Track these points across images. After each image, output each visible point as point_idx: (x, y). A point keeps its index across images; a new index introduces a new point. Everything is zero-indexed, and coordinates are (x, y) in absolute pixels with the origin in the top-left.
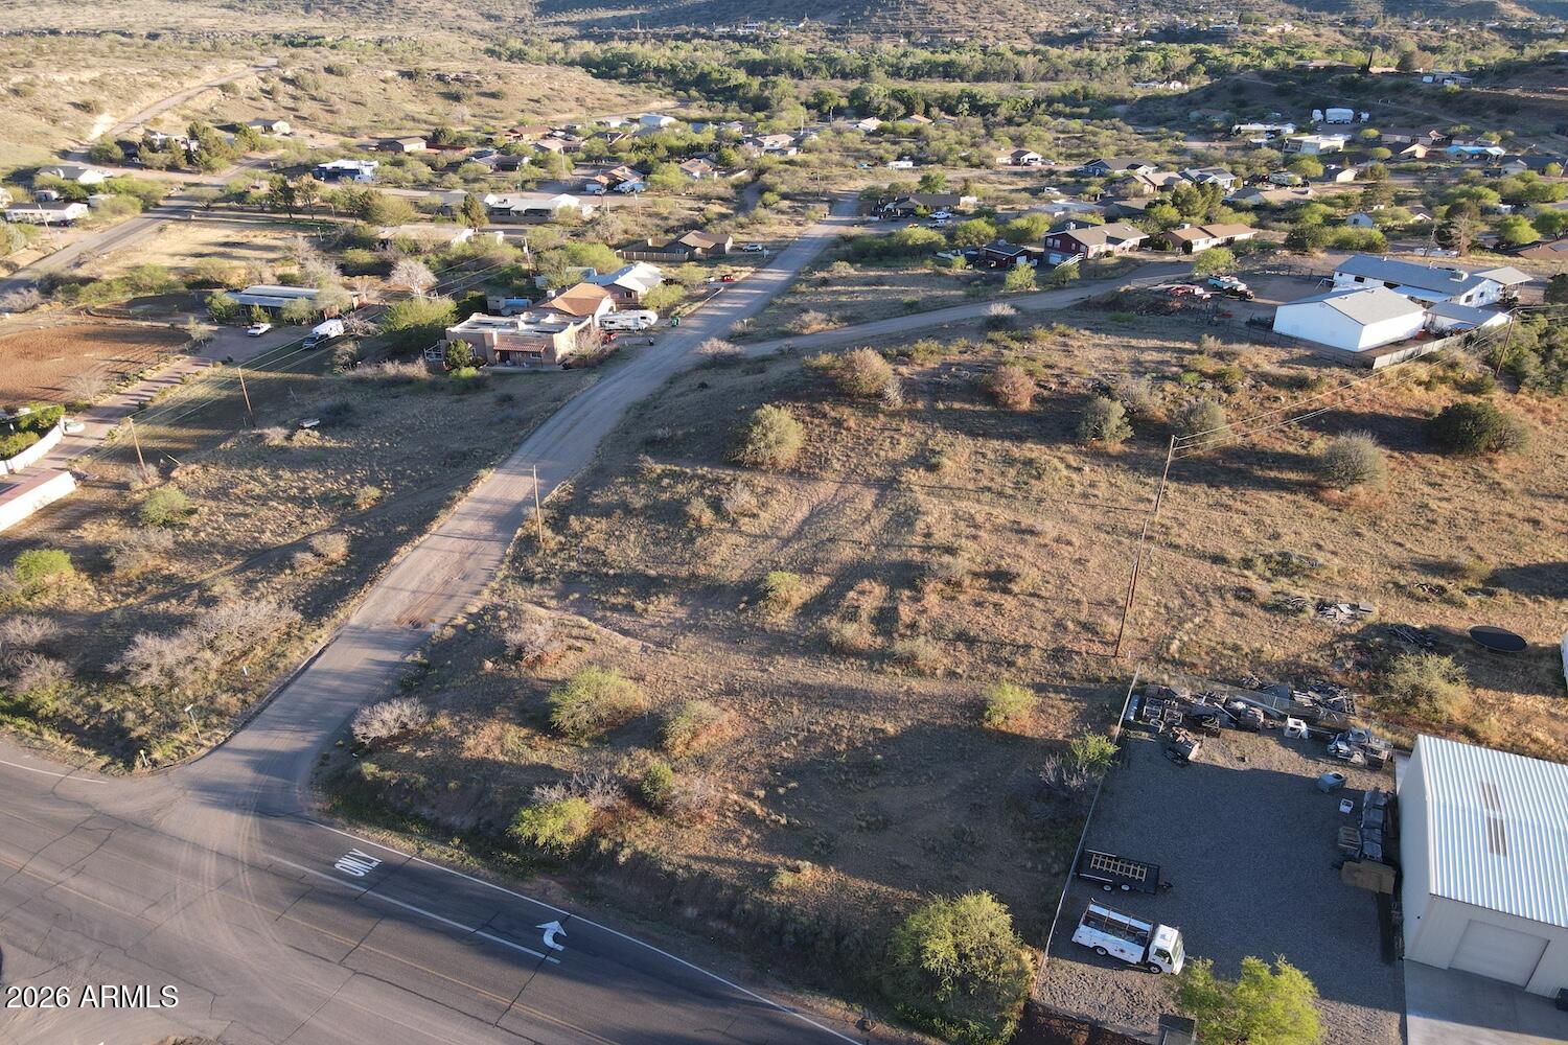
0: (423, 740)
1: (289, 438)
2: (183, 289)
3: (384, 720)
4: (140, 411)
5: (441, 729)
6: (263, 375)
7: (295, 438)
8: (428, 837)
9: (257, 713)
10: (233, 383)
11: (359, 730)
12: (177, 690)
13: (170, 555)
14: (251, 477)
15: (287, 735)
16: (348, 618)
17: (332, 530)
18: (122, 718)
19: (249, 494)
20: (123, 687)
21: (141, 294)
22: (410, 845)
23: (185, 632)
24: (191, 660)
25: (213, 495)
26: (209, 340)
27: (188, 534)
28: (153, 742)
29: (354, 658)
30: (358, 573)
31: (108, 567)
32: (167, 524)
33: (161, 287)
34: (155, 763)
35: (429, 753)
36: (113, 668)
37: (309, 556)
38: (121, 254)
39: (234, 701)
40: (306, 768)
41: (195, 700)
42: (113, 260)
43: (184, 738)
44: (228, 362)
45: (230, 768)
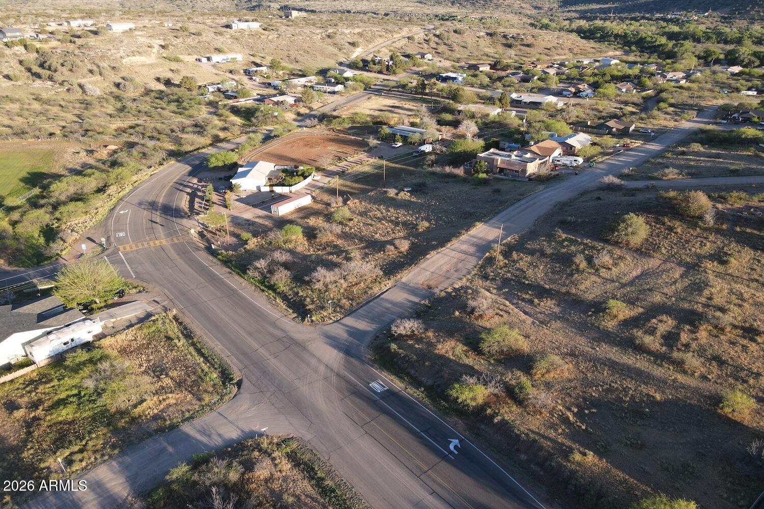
0: (419, 340)
1: (397, 194)
2: (371, 124)
3: (406, 327)
4: (342, 174)
5: (429, 337)
6: (393, 165)
7: (399, 195)
8: (411, 384)
9: (355, 311)
10: (381, 167)
11: (394, 328)
12: (327, 293)
13: (339, 236)
14: (378, 209)
15: (364, 323)
16: (401, 278)
17: (404, 238)
18: (305, 300)
19: (375, 216)
20: (308, 287)
21: (354, 125)
22: (402, 385)
23: (336, 270)
24: (336, 282)
25: (361, 214)
26: (376, 147)
27: (347, 229)
28: (314, 313)
29: (400, 296)
30: (411, 259)
31: (315, 237)
32: (341, 223)
33: (363, 122)
34: (312, 321)
35: (420, 346)
36: (307, 278)
37: (392, 248)
38: (352, 107)
39: (347, 303)
40: (368, 339)
41: (333, 299)
42: (348, 109)
43: (325, 314)
44: (381, 158)
45: (339, 332)
